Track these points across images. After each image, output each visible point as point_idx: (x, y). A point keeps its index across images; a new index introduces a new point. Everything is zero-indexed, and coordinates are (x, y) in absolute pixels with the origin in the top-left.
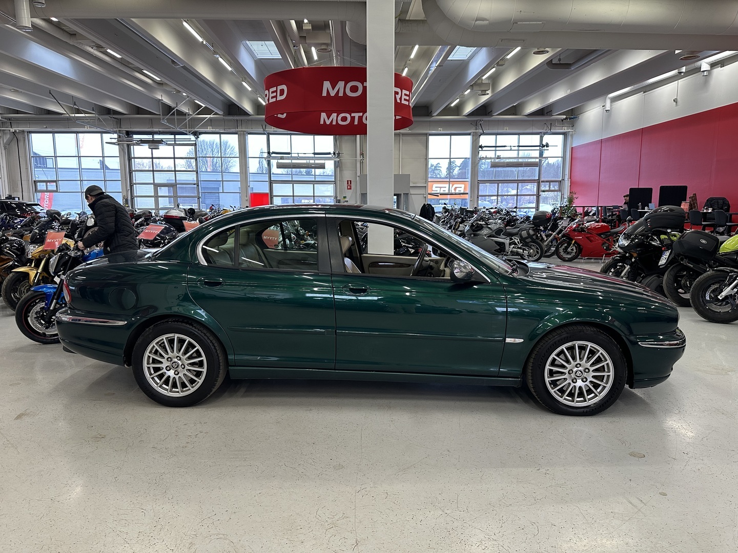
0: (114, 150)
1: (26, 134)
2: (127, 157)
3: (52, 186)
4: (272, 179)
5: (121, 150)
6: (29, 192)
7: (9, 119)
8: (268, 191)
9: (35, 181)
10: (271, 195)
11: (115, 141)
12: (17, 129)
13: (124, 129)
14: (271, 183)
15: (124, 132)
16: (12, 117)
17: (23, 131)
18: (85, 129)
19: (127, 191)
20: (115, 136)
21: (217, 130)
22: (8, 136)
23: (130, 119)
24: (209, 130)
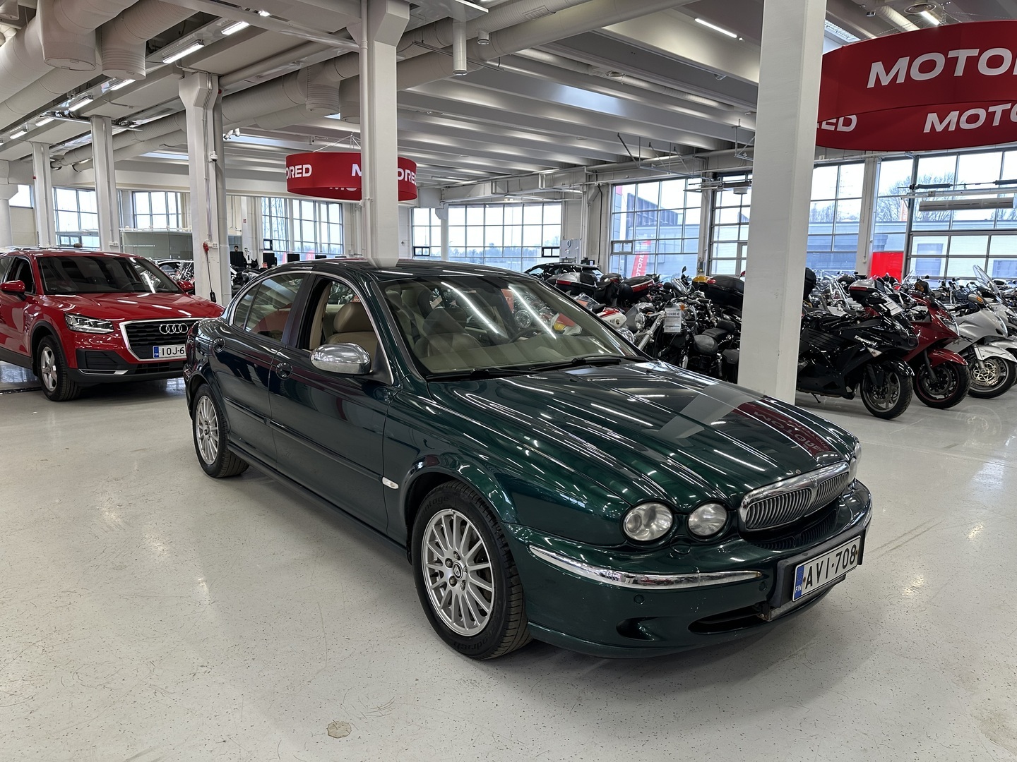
0: (696, 199)
1: (610, 187)
2: (711, 207)
3: (628, 248)
4: (912, 230)
5: (705, 199)
6: (605, 255)
7: (596, 171)
8: (902, 248)
9: (612, 242)
10: (907, 255)
11: (697, 187)
12: (601, 182)
13: (711, 171)
14: (910, 235)
15: (711, 174)
16: (597, 168)
17: (608, 184)
18: (668, 175)
19: (704, 251)
20: (699, 180)
21: (832, 160)
22: (593, 191)
23: (718, 156)
24: (820, 160)
